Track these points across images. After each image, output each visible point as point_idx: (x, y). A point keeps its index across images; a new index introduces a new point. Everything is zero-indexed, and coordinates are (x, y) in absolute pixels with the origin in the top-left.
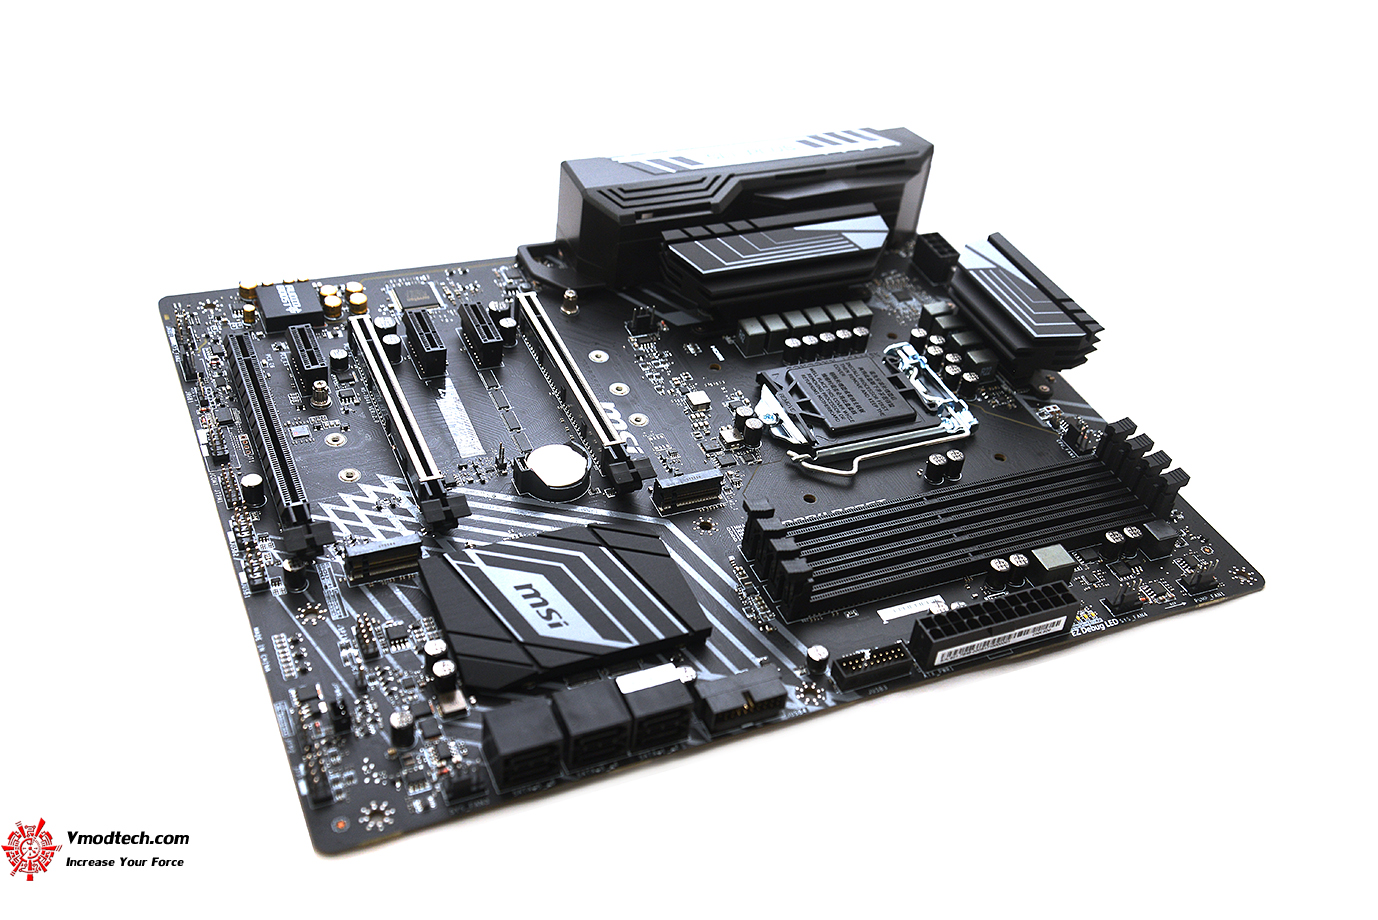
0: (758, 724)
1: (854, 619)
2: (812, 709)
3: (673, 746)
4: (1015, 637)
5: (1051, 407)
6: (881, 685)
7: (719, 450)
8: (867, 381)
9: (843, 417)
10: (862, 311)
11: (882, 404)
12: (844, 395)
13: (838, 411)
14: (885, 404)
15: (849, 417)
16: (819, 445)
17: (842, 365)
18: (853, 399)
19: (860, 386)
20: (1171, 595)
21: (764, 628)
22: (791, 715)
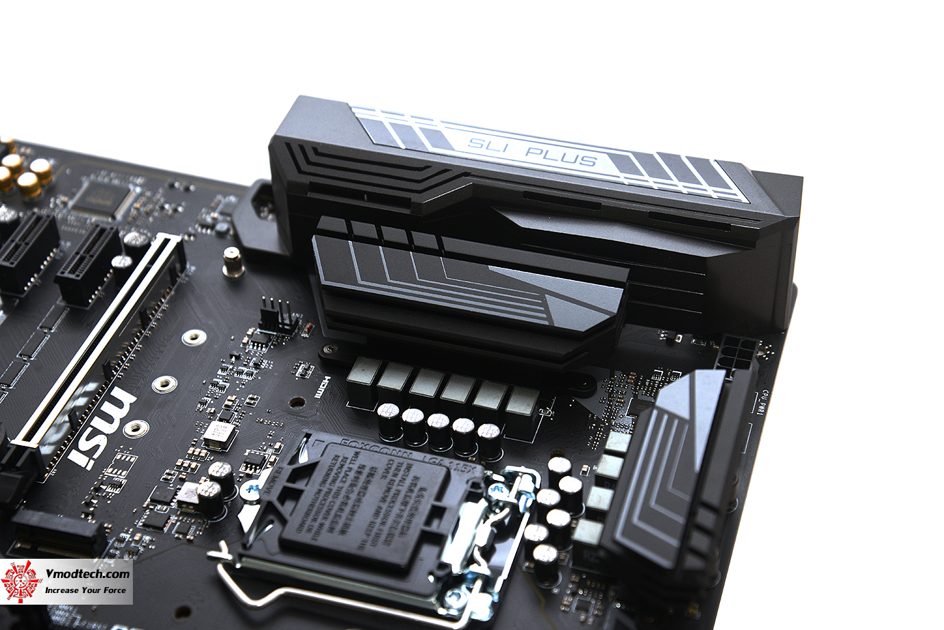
7: (168, 504)
8: (400, 498)
9: (309, 530)
10: (520, 407)
11: (378, 535)
12: (351, 502)
13: (315, 520)
14: (383, 537)
15: (318, 533)
16: (252, 552)
17: (400, 465)
18: (353, 513)
19: (384, 500)
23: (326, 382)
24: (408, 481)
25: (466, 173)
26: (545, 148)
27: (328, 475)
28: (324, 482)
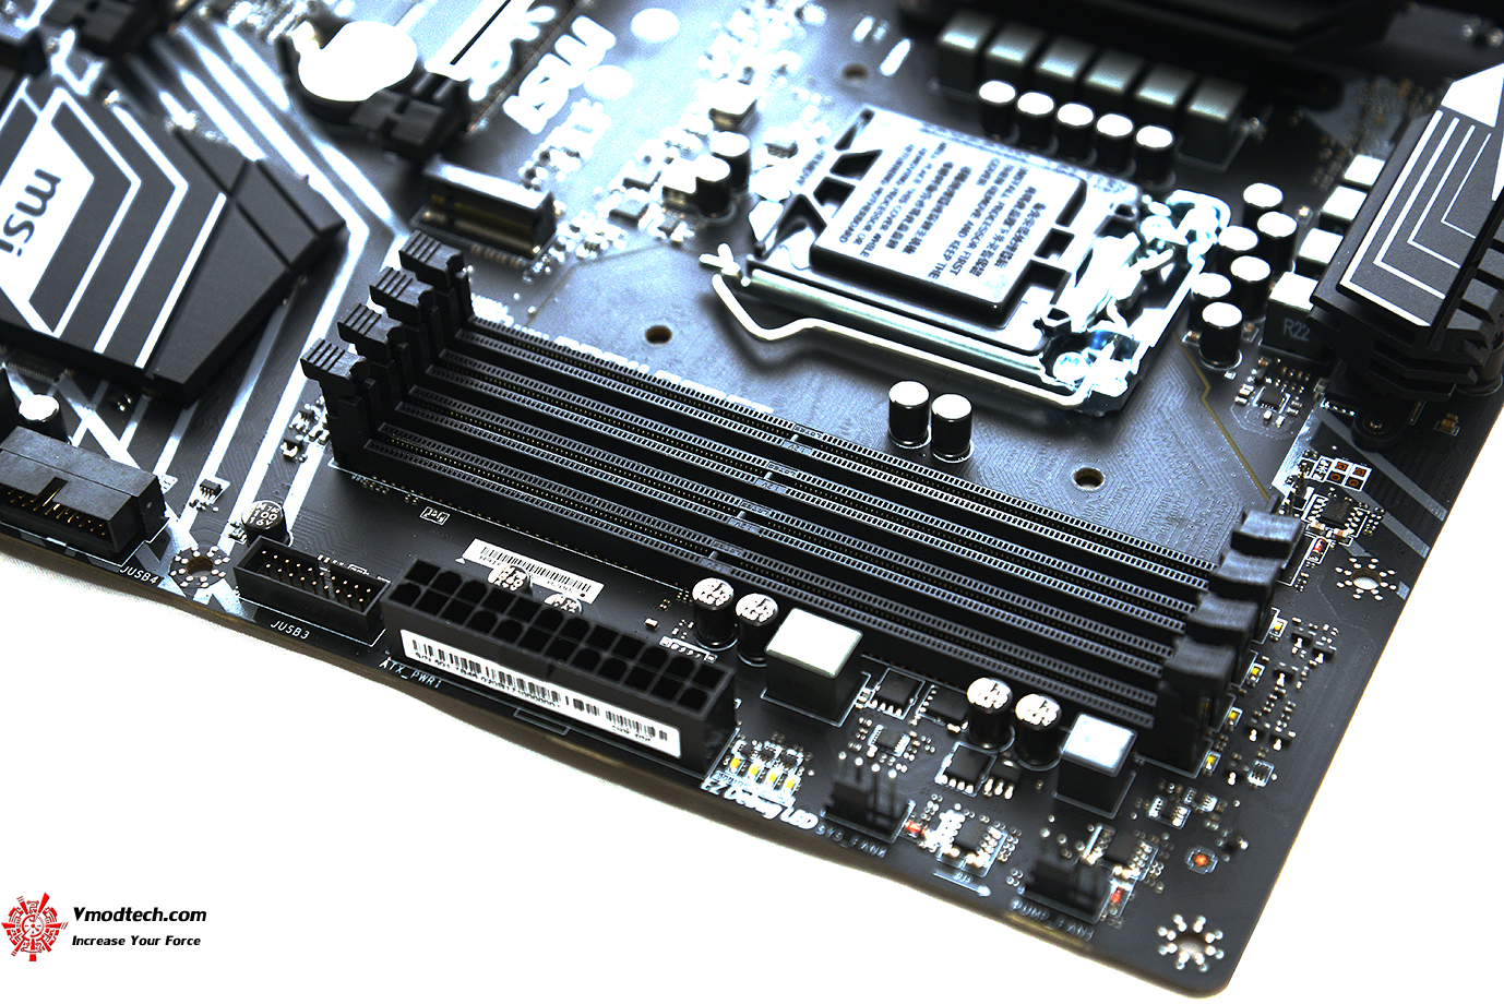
1: (427, 525)
2: (169, 585)
4: (564, 701)
5: (1352, 467)
6: (306, 626)
7: (646, 188)
8: (1003, 215)
9: (859, 241)
11: (962, 261)
12: (926, 211)
13: (868, 228)
14: (970, 263)
15: (870, 247)
16: (768, 263)
17: (1009, 169)
18: (927, 226)
19: (977, 214)
20: (982, 860)
21: (290, 447)
22: (130, 571)
24: (1018, 193)
27: (894, 170)
28: (888, 179)
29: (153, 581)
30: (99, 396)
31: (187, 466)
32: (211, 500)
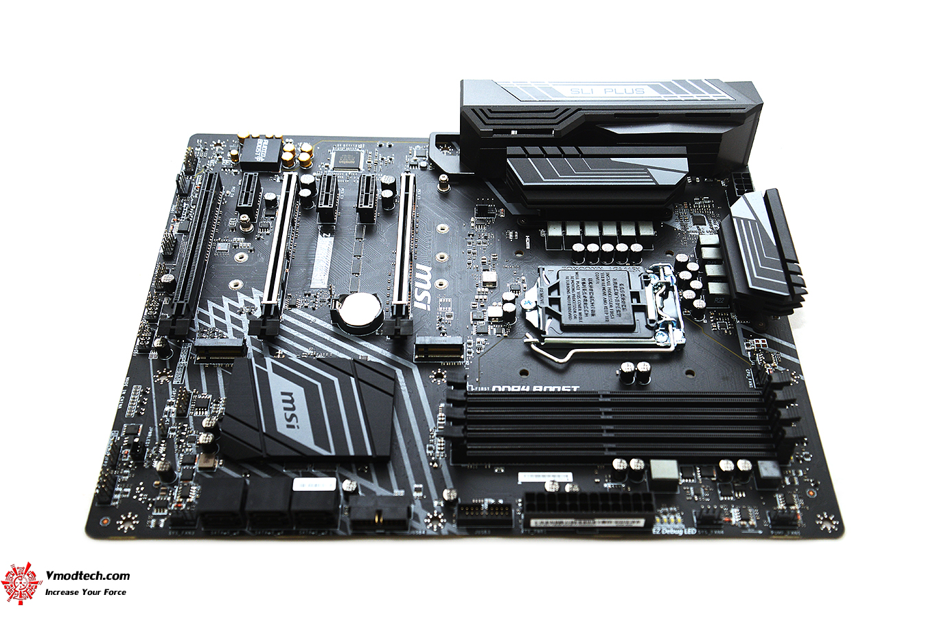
0: (388, 532)
1: (499, 474)
2: (430, 532)
3: (324, 531)
4: (599, 523)
5: (760, 340)
6: (487, 529)
7: (483, 320)
8: (613, 291)
9: (575, 318)
10: (647, 231)
11: (612, 313)
12: (588, 299)
13: (575, 312)
14: (615, 313)
15: (580, 318)
16: (546, 334)
17: (602, 274)
18: (592, 305)
19: (604, 294)
20: (753, 522)
21: (433, 463)
22: (413, 532)
23: (528, 239)
24: (612, 282)
25: (579, 109)
26: (613, 87)
27: (568, 288)
28: (568, 291)
29: (424, 532)
30: (354, 470)
31: (404, 485)
32: (420, 494)
